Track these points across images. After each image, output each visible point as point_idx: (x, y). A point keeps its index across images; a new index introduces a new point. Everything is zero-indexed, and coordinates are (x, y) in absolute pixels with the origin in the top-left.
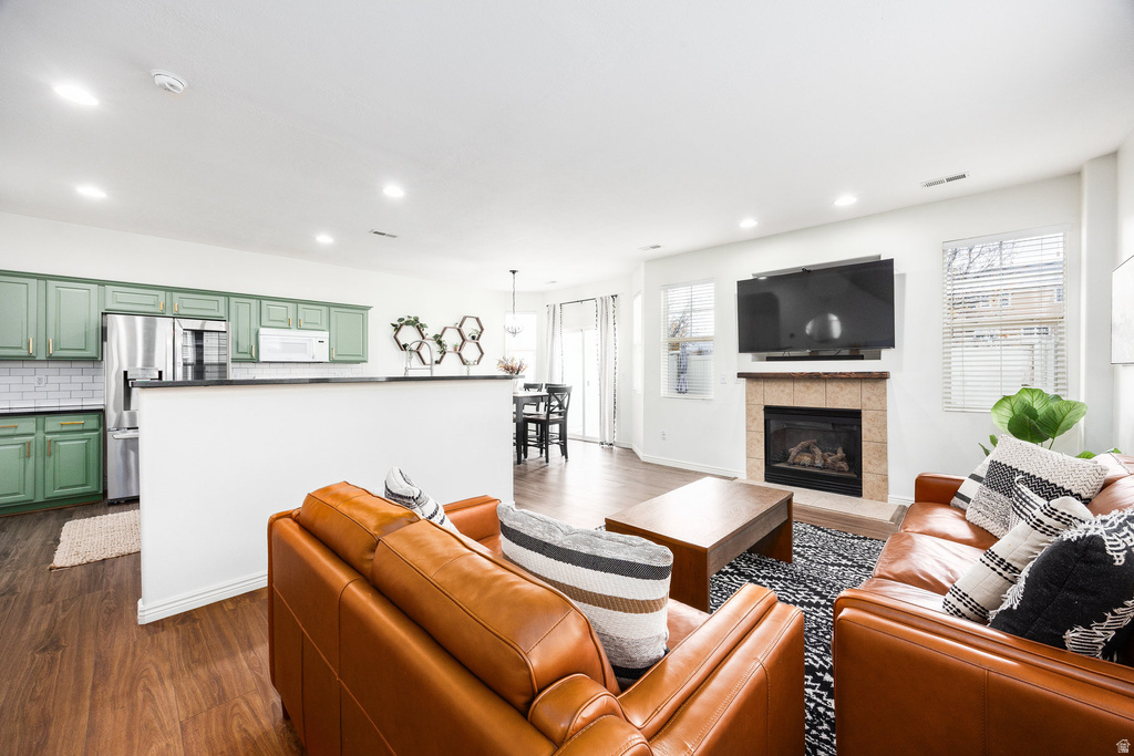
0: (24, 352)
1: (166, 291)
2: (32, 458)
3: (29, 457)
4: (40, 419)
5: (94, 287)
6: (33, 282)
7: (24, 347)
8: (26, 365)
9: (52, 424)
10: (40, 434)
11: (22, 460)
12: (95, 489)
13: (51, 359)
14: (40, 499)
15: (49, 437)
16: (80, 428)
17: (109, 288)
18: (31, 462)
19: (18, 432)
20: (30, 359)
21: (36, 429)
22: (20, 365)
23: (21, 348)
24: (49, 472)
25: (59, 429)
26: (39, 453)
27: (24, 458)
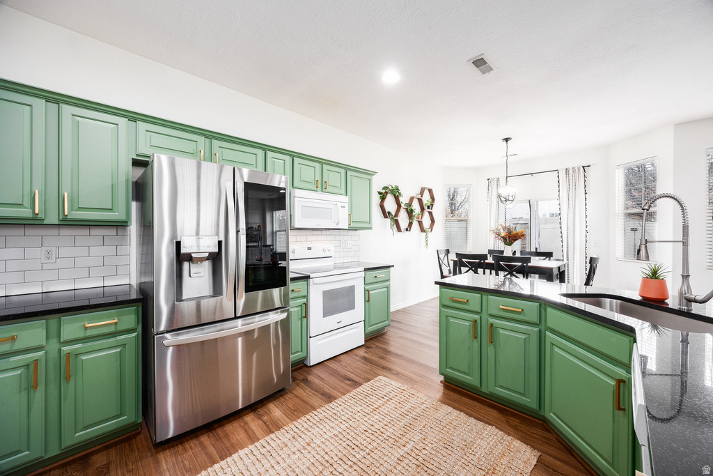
0: (25, 212)
1: (206, 136)
2: (41, 388)
3: (35, 387)
4: (53, 321)
5: (122, 122)
6: (39, 104)
7: (27, 203)
8: (30, 231)
9: (71, 327)
10: (53, 346)
11: (24, 394)
12: (133, 419)
13: (67, 223)
14: (54, 451)
15: (66, 349)
16: (112, 329)
17: (142, 126)
18: (39, 395)
19: (18, 346)
20: (34, 223)
21: (47, 338)
22: (20, 231)
23: (20, 205)
24: (67, 406)
25: (81, 334)
26: (52, 376)
27: (28, 390)
